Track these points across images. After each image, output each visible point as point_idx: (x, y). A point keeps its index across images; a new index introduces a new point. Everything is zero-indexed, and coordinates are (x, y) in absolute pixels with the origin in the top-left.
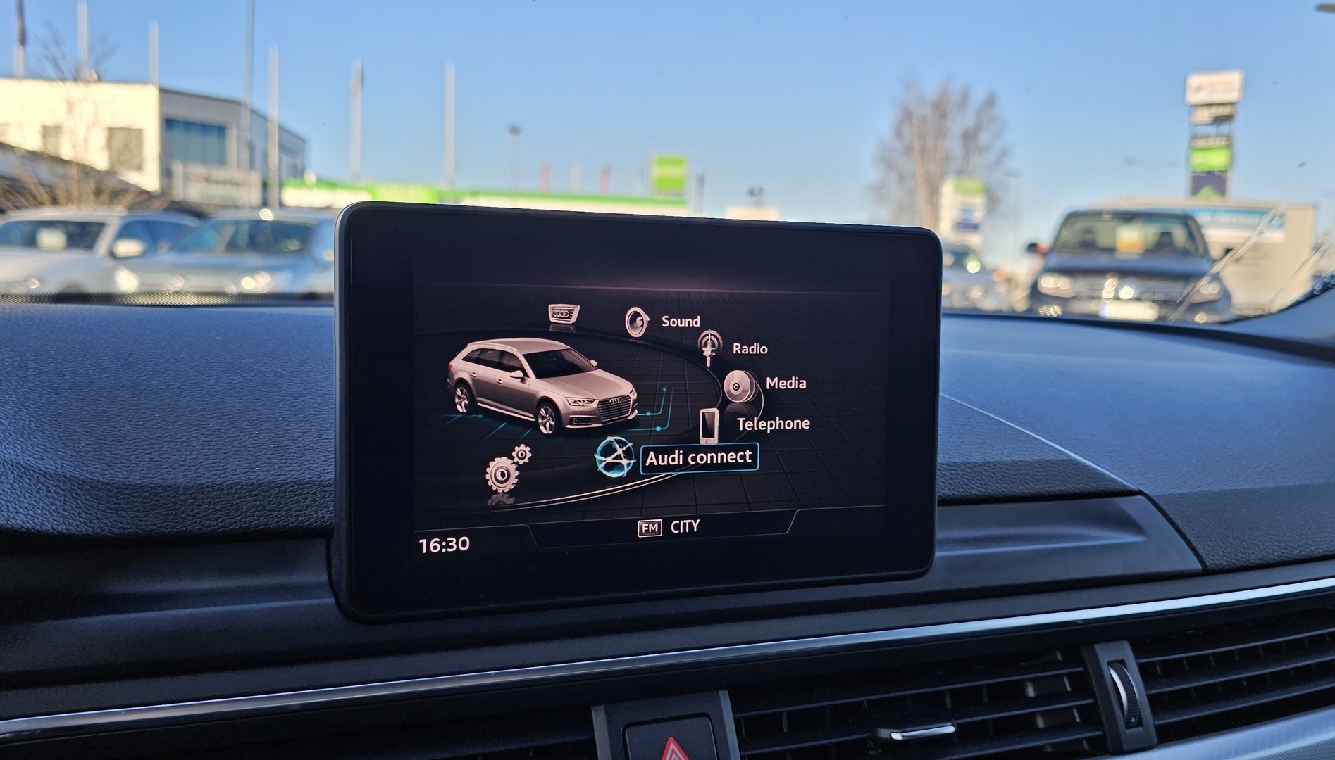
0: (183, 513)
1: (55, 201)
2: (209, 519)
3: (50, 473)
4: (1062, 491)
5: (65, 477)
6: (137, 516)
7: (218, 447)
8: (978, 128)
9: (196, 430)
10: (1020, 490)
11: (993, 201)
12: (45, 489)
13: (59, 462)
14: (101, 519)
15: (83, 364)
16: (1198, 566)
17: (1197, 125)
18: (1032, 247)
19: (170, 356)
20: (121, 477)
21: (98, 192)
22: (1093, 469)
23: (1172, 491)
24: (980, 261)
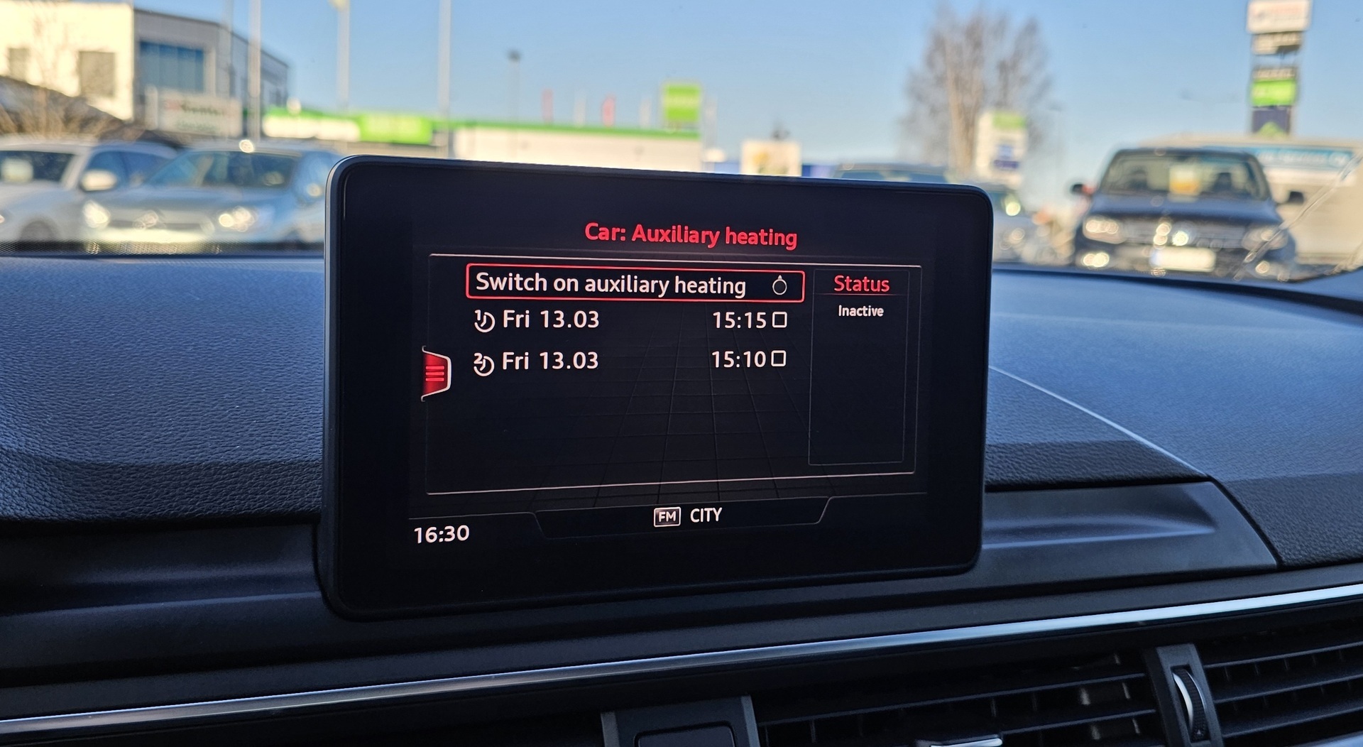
0: (157, 495)
1: (21, 129)
2: (186, 503)
3: (13, 452)
4: (1122, 476)
5: (30, 456)
6: (107, 499)
7: (196, 422)
8: (1018, 56)
9: (172, 403)
10: (1075, 475)
11: (1035, 138)
12: (7, 469)
13: (23, 439)
14: (67, 502)
15: (51, 327)
16: (1272, 561)
17: (1259, 55)
18: (1078, 188)
19: (144, 319)
20: (89, 456)
21: (68, 120)
22: (1157, 452)
23: (1245, 477)
24: (1020, 202)
